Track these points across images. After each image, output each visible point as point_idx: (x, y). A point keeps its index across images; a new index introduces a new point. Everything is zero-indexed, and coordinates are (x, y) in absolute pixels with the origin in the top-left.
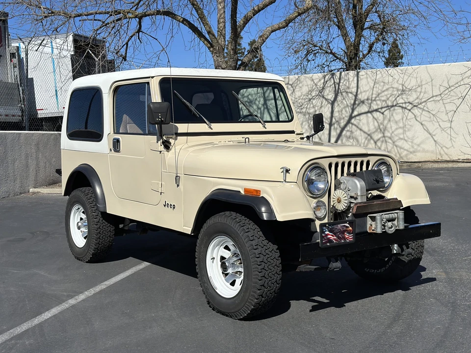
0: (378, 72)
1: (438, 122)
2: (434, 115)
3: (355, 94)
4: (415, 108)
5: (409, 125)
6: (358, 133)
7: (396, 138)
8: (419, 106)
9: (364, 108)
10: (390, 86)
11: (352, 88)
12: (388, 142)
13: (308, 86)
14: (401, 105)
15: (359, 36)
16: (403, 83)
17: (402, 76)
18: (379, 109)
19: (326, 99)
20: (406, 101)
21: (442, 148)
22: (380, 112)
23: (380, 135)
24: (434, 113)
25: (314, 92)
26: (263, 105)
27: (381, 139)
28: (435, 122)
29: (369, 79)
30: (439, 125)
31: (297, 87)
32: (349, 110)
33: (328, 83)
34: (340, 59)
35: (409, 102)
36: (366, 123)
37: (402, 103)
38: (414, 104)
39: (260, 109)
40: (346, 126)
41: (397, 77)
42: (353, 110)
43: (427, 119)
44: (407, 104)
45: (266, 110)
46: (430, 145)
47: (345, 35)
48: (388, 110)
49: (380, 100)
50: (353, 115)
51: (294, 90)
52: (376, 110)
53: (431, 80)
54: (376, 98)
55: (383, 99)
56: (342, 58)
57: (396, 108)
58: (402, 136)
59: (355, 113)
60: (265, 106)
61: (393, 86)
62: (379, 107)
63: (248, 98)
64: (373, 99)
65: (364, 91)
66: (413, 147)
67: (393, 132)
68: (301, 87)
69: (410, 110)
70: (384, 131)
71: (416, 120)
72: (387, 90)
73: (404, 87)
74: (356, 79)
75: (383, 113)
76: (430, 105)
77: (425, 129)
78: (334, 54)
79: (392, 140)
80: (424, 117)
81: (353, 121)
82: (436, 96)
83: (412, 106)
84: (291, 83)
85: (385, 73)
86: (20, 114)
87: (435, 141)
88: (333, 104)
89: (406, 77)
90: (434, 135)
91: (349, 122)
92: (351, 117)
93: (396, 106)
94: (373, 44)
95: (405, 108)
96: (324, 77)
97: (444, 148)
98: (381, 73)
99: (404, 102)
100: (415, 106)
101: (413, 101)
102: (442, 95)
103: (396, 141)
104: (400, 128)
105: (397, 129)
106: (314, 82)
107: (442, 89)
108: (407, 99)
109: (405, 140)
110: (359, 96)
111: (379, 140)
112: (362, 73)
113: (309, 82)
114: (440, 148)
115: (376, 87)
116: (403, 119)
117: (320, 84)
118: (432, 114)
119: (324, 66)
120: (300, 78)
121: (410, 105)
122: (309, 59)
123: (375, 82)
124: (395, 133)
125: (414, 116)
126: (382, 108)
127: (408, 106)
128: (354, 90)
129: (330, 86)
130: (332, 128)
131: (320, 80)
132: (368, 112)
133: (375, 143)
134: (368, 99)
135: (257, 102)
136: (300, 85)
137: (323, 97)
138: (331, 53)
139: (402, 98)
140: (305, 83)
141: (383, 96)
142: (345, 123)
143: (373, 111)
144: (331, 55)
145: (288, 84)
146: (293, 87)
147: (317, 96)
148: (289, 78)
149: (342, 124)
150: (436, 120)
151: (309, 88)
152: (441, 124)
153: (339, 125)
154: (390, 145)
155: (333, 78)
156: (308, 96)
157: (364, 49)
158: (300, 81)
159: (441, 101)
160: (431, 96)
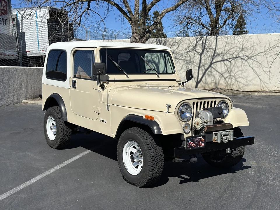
0: (229, 37)
1: (262, 68)
2: (260, 64)
3: (214, 49)
4: (249, 59)
5: (245, 69)
6: (215, 73)
8: (252, 58)
9: (219, 58)
10: (235, 46)
11: (213, 46)
12: (233, 79)
15: (218, 14)
16: (243, 44)
17: (242, 40)
18: (228, 59)
19: (197, 52)
20: (244, 55)
21: (264, 83)
22: (228, 61)
23: (228, 75)
25: (190, 48)
27: (228, 77)
29: (223, 41)
31: (180, 44)
32: (210, 59)
34: (206, 28)
36: (220, 67)
38: (249, 57)
39: (158, 56)
40: (208, 68)
41: (239, 40)
42: (213, 59)
43: (256, 66)
44: (245, 57)
46: (257, 81)
47: (210, 14)
48: (233, 60)
49: (229, 54)
50: (213, 62)
51: (178, 46)
52: (227, 60)
53: (259, 43)
54: (227, 52)
55: (231, 53)
56: (208, 27)
57: (238, 59)
58: (241, 76)
59: (214, 61)
61: (237, 46)
62: (228, 58)
64: (225, 53)
65: (220, 48)
66: (247, 82)
67: (235, 73)
68: (183, 45)
69: (246, 60)
70: (230, 72)
71: (250, 66)
72: (233, 48)
73: (243, 47)
74: (215, 40)
75: (230, 62)
76: (258, 58)
77: (254, 72)
78: (203, 25)
79: (235, 78)
80: (254, 65)
81: (212, 65)
82: (262, 52)
83: (248, 58)
85: (232, 37)
86: (17, 55)
87: (260, 79)
88: (201, 55)
89: (245, 41)
90: (260, 76)
91: (210, 66)
92: (211, 63)
93: (238, 57)
94: (226, 20)
95: (244, 59)
96: (197, 39)
97: (265, 83)
98: (230, 37)
99: (243, 55)
100: (249, 58)
101: (248, 55)
102: (266, 52)
103: (237, 78)
104: (240, 71)
105: (238, 71)
106: (190, 42)
107: (266, 49)
108: (245, 53)
109: (242, 78)
110: (217, 51)
111: (227, 77)
112: (219, 37)
113: (188, 42)
114: (263, 83)
115: (227, 46)
116: (242, 66)
117: (194, 43)
118: (259, 63)
119: (197, 32)
120: (183, 39)
121: (247, 57)
122: (188, 27)
123: (226, 43)
124: (237, 73)
125: (248, 64)
126: (230, 59)
127: (245, 58)
128: (214, 47)
129: (200, 44)
130: (200, 69)
131: (194, 41)
132: (222, 61)
133: (225, 79)
134: (222, 53)
136: (183, 43)
137: (196, 51)
138: (201, 24)
139: (242, 53)
140: (185, 42)
141: (231, 52)
142: (208, 66)
143: (224, 60)
144: (201, 26)
145: (175, 42)
146: (178, 44)
147: (192, 50)
148: (176, 38)
149: (206, 67)
150: (261, 67)
151: (187, 45)
152: (264, 69)
153: (204, 67)
154: (234, 81)
155: (202, 40)
156: (186, 50)
157: (221, 22)
158: (182, 41)
159: (265, 56)
160: (259, 52)
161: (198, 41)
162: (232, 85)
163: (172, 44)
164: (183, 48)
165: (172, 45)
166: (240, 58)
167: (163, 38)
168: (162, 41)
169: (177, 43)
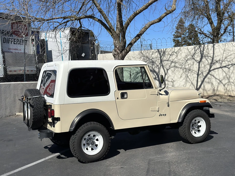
0: (226, 45)
3: (212, 57)
6: (213, 80)
9: (218, 65)
10: (233, 53)
11: (211, 54)
12: (232, 85)
13: (185, 53)
18: (227, 66)
19: (196, 61)
22: (227, 67)
23: (227, 81)
25: (189, 56)
26: (160, 64)
27: (227, 83)
31: (179, 54)
32: (208, 67)
33: (197, 51)
34: (208, 37)
36: (219, 74)
39: (158, 66)
40: (207, 75)
42: (211, 67)
45: (162, 67)
47: (211, 23)
48: (232, 67)
49: (227, 61)
50: (211, 70)
51: (177, 55)
52: (225, 67)
54: (224, 59)
55: (228, 60)
60: (161, 64)
62: (227, 64)
63: (152, 60)
64: (223, 60)
65: (218, 56)
68: (181, 54)
70: (229, 78)
72: (231, 55)
74: (212, 48)
75: (229, 68)
79: (234, 84)
81: (211, 73)
84: (175, 51)
85: (230, 44)
86: (36, 70)
88: (199, 63)
91: (208, 73)
92: (210, 71)
96: (195, 48)
98: (228, 45)
106: (189, 51)
110: (215, 59)
112: (216, 45)
113: (186, 51)
115: (225, 53)
117: (193, 52)
120: (181, 49)
123: (224, 50)
126: (228, 65)
128: (212, 55)
129: (199, 52)
130: (199, 76)
131: (192, 50)
132: (221, 67)
133: (224, 85)
134: (219, 60)
135: (157, 62)
136: (181, 52)
137: (194, 59)
138: (203, 33)
140: (183, 51)
141: (228, 59)
143: (223, 67)
144: (203, 35)
147: (191, 58)
148: (174, 48)
149: (205, 75)
153: (203, 74)
154: (233, 87)
155: (200, 48)
156: (185, 58)
162: (232, 91)
163: (171, 54)
164: (182, 57)
168: (161, 51)
169: (176, 53)
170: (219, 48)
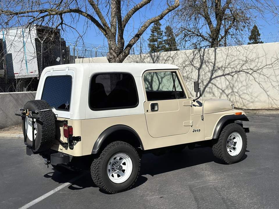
0: (230, 49)
1: (271, 82)
2: (268, 78)
3: (213, 63)
4: (255, 72)
5: (250, 84)
6: (215, 90)
7: (241, 93)
8: (257, 71)
9: (220, 73)
10: (237, 58)
11: (212, 59)
12: (236, 95)
13: (182, 58)
14: (245, 71)
15: (219, 24)
16: (247, 55)
17: (246, 51)
18: (230, 73)
19: (194, 67)
20: (249, 68)
21: (273, 100)
22: (231, 75)
23: (230, 91)
24: (268, 76)
25: (187, 62)
27: (231, 94)
28: (269, 82)
29: (223, 53)
30: (272, 84)
31: (175, 59)
32: (209, 75)
34: (206, 40)
35: (251, 69)
36: (221, 82)
37: (246, 69)
38: (255, 70)
40: (207, 85)
41: (242, 52)
42: (212, 74)
43: (263, 80)
44: (249, 70)
46: (264, 97)
48: (236, 74)
49: (230, 67)
51: (173, 61)
52: (228, 74)
53: (265, 55)
54: (227, 66)
55: (232, 67)
56: (208, 39)
57: (241, 72)
58: (245, 92)
59: (214, 76)
61: (239, 58)
62: (231, 72)
65: (220, 61)
66: (252, 98)
67: (239, 89)
68: (178, 59)
69: (251, 74)
70: (233, 87)
71: (255, 81)
72: (235, 61)
73: (247, 59)
74: (214, 53)
75: (233, 76)
76: (265, 71)
77: (261, 87)
79: (238, 94)
80: (261, 79)
81: (212, 82)
82: (269, 65)
83: (253, 71)
84: (171, 56)
85: (234, 49)
87: (268, 95)
88: (199, 70)
89: (248, 52)
90: (268, 91)
91: (209, 82)
92: (211, 79)
93: (241, 71)
94: (228, 29)
95: (248, 73)
96: (193, 52)
97: (274, 100)
99: (247, 68)
100: (255, 71)
101: (253, 68)
102: (273, 65)
103: (241, 95)
104: (244, 86)
105: (242, 87)
106: (187, 56)
107: (273, 60)
108: (249, 66)
109: (247, 94)
110: (217, 65)
111: (229, 94)
112: (218, 49)
113: (184, 56)
114: (271, 100)
115: (228, 59)
116: (246, 80)
117: (192, 57)
118: (267, 77)
119: (197, 44)
121: (251, 71)
123: (227, 55)
124: (241, 89)
125: (254, 78)
126: (232, 73)
127: (250, 71)
128: (213, 61)
129: (198, 58)
131: (191, 54)
133: (227, 96)
134: (222, 67)
136: (178, 57)
137: (193, 65)
139: (246, 66)
140: (180, 56)
141: (232, 65)
142: (207, 82)
143: (226, 75)
144: (201, 37)
145: (170, 57)
146: (173, 59)
147: (189, 64)
148: (170, 53)
149: (205, 84)
150: (269, 81)
151: (183, 59)
152: (273, 83)
153: (203, 83)
154: (238, 98)
155: (200, 53)
156: (182, 64)
157: (222, 33)
158: (178, 54)
159: (272, 68)
160: (266, 65)
161: (196, 54)
162: (236, 102)
163: (166, 59)
164: (179, 63)
165: (166, 61)
166: (244, 72)
167: (156, 53)
168: (155, 55)
169: (172, 57)
170: (221, 53)
